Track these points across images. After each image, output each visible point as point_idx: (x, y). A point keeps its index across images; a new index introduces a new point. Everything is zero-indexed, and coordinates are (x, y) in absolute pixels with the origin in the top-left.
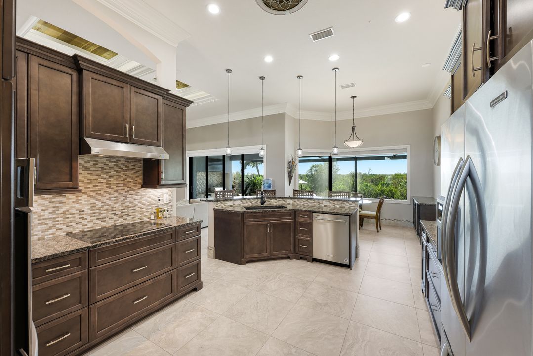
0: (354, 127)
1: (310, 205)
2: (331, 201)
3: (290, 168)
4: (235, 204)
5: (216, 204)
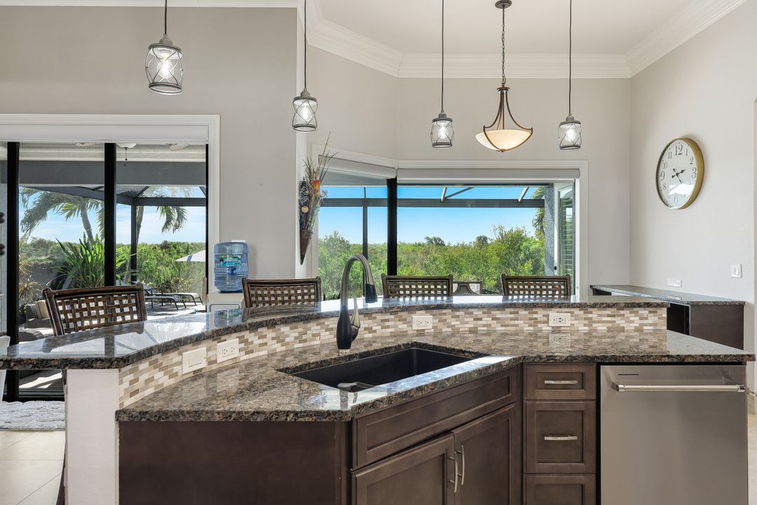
0: (504, 90)
3: (306, 204)
4: (215, 362)
5: (131, 377)
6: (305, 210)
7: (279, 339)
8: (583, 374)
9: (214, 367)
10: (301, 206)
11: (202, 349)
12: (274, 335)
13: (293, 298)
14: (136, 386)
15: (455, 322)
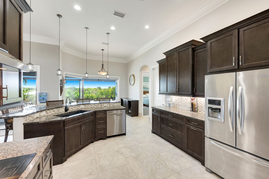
0: (103, 65)
1: (96, 107)
2: (108, 103)
3: (62, 84)
4: (41, 115)
5: (26, 118)
6: (61, 85)
7: (53, 111)
8: (104, 113)
9: (41, 116)
10: (60, 85)
11: (38, 114)
12: (53, 110)
13: (57, 104)
14: (26, 120)
15: (88, 106)
